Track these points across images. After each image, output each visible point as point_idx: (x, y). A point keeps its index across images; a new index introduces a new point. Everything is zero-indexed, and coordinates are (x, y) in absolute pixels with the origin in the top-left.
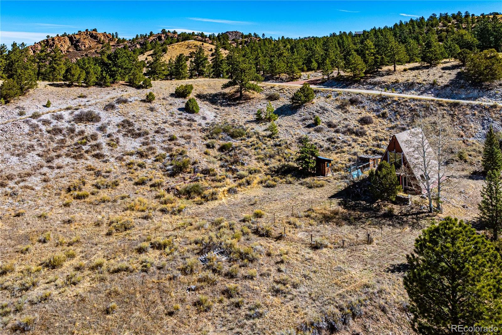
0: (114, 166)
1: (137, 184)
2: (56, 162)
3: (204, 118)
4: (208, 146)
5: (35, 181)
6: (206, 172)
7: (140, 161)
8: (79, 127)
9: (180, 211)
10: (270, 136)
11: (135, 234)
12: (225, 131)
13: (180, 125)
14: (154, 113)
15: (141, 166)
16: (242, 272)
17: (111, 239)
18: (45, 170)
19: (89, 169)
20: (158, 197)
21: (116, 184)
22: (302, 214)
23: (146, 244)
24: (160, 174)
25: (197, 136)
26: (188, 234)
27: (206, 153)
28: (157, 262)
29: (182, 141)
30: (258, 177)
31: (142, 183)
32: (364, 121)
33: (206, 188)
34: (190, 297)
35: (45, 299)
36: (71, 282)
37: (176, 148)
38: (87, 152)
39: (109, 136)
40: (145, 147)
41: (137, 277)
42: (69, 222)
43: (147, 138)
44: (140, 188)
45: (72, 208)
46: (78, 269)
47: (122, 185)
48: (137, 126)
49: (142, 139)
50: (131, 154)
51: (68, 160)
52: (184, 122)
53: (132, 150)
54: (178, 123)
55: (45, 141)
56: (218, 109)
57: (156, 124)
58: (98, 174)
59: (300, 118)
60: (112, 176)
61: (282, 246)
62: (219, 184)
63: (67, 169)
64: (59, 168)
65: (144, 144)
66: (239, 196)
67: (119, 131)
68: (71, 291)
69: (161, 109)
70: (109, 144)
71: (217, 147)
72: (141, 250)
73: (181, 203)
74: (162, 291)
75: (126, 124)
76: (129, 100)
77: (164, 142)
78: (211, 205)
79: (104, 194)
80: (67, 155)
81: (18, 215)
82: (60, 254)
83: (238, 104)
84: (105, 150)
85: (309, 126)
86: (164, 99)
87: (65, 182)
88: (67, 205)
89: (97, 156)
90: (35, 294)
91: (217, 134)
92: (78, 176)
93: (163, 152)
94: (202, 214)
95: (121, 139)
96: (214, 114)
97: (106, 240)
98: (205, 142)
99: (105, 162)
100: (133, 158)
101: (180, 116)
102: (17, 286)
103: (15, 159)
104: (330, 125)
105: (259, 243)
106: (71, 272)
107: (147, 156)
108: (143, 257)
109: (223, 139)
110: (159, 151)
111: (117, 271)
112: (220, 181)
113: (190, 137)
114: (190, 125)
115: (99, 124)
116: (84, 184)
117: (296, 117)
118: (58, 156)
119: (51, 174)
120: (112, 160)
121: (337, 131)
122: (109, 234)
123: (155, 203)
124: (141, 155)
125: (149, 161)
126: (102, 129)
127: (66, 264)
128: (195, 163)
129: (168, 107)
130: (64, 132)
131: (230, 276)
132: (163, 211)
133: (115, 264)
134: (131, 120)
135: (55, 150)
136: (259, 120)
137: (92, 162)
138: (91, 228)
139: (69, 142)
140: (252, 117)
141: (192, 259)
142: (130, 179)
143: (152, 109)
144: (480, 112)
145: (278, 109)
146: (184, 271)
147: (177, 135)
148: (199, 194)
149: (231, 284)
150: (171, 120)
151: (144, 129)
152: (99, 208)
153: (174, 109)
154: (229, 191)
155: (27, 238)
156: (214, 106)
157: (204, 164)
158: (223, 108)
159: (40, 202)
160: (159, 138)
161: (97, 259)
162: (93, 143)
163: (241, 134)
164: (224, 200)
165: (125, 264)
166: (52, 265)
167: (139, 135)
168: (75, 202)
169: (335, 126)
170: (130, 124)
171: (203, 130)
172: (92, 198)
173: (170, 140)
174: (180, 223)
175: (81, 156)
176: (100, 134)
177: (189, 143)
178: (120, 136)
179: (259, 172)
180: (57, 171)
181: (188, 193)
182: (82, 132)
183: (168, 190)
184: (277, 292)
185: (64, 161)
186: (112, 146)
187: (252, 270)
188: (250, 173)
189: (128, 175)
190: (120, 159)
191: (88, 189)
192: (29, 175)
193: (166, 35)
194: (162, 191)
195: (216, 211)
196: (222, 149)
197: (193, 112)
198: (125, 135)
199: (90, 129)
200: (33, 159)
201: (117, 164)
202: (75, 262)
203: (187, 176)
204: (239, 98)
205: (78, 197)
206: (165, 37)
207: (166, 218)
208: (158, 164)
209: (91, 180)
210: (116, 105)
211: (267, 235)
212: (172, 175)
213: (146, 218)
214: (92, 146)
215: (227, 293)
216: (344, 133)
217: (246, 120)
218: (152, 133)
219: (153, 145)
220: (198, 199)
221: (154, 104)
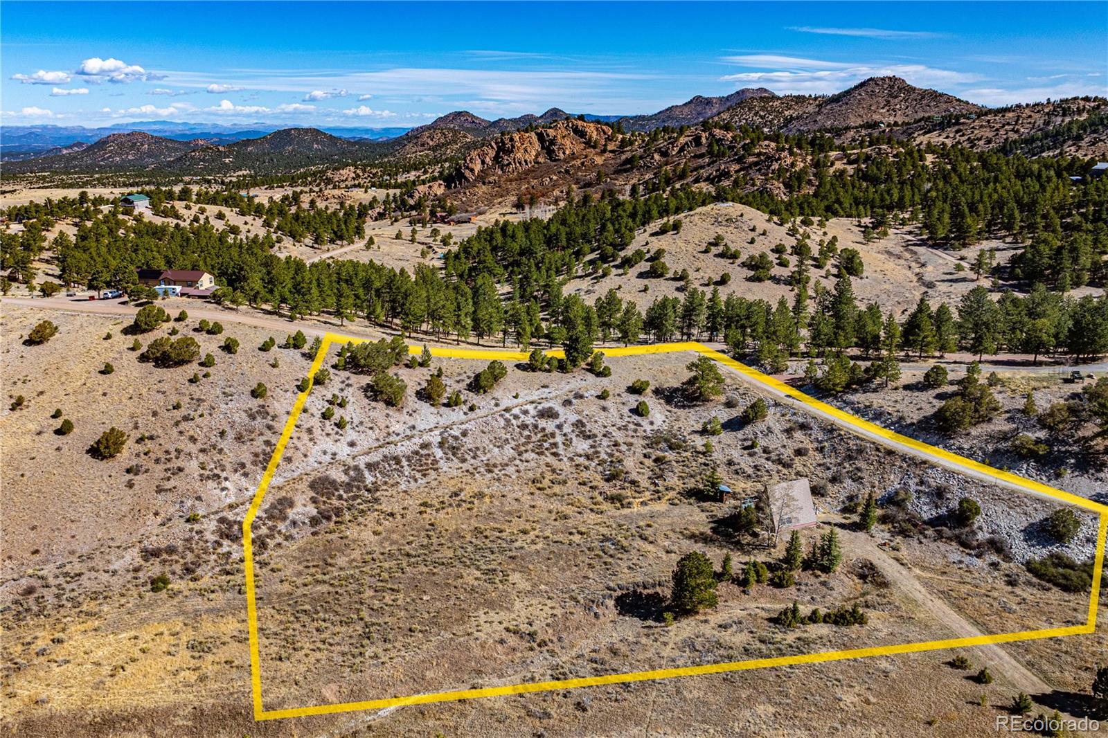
0: (566, 465)
1: (580, 484)
2: (525, 456)
3: (652, 423)
4: (645, 456)
5: (511, 470)
6: (633, 483)
7: (587, 463)
8: (542, 423)
9: (602, 512)
10: (704, 454)
11: (570, 523)
12: (666, 441)
13: (627, 430)
14: (606, 414)
15: (587, 468)
16: (620, 556)
17: (557, 523)
18: (517, 462)
19: (548, 465)
20: (592, 498)
21: (565, 482)
22: (678, 530)
23: (574, 531)
24: (599, 477)
25: (638, 443)
26: (601, 529)
27: (641, 463)
28: (577, 542)
29: (624, 448)
30: (671, 494)
31: (584, 484)
32: (799, 452)
33: (627, 497)
34: (587, 561)
35: (522, 548)
36: (533, 542)
37: (617, 454)
38: (547, 449)
39: (565, 435)
40: (593, 450)
41: (565, 547)
42: (534, 507)
43: (595, 441)
44: (583, 488)
45: (536, 497)
46: (537, 537)
47: (570, 483)
48: (588, 427)
49: (590, 442)
50: (580, 456)
51: (533, 455)
52: (631, 426)
53: (582, 452)
54: (625, 428)
55: (517, 436)
56: (670, 411)
57: (605, 427)
58: (554, 471)
59: (742, 437)
60: (564, 474)
61: (650, 548)
62: (637, 495)
63: (533, 464)
64: (527, 461)
65: (592, 447)
66: (647, 508)
67: (573, 431)
68: (534, 547)
69: (613, 410)
70: (564, 444)
71: (654, 457)
72: (571, 534)
73: (606, 506)
74: (575, 555)
75: (579, 424)
76: (586, 395)
77: (608, 446)
78: (626, 511)
79: (557, 489)
80: (533, 451)
81: (503, 496)
82: (528, 527)
83: (695, 405)
84: (561, 450)
85: (745, 448)
86: (619, 395)
87: (531, 475)
88: (532, 494)
89: (555, 454)
90: (517, 544)
91: (657, 443)
92: (540, 470)
93: (606, 457)
94: (615, 517)
95: (574, 439)
96: (664, 418)
97: (553, 523)
98: (645, 451)
99: (560, 460)
100: (582, 460)
101: (629, 419)
102: (508, 539)
103: (496, 450)
104: (766, 451)
105: (638, 543)
106: (534, 538)
107: (592, 459)
108: (571, 537)
109: (661, 450)
110: (603, 456)
111: (556, 542)
112: (639, 493)
113: (631, 444)
114: (635, 431)
115: (557, 422)
116: (544, 478)
117: (740, 435)
118: (526, 451)
119: (522, 466)
120: (565, 459)
121: (768, 459)
122: (556, 520)
123: (588, 502)
124: (588, 457)
125: (593, 464)
126: (560, 427)
127: (532, 533)
128: (627, 473)
129: (621, 406)
130: (530, 428)
131: (611, 556)
132: (592, 510)
133: (556, 538)
134: (585, 421)
135: (524, 444)
136: (704, 432)
137: (550, 459)
138: (546, 514)
139: (534, 438)
140: (699, 427)
141: (596, 544)
142: (576, 479)
143: (604, 409)
144: (908, 466)
145: (730, 421)
146: (589, 549)
147: (621, 441)
148: (620, 501)
149: (610, 560)
150: (620, 423)
151: (595, 431)
152: (552, 500)
153: (625, 411)
154: (642, 503)
155: (510, 513)
156: (668, 407)
157: (634, 476)
158: (676, 410)
159: (516, 488)
160: (605, 442)
161: (547, 533)
162: (552, 441)
163: (679, 447)
164: (636, 508)
165: (561, 539)
166: (525, 532)
167: (589, 437)
168: (537, 492)
169: (769, 453)
170: (583, 425)
171: (647, 438)
172: (548, 491)
173: (614, 445)
174: (599, 521)
175: (542, 453)
176: (557, 431)
177: (630, 449)
178: (573, 436)
179: (674, 489)
180: (525, 464)
181: (612, 499)
182: (543, 429)
183: (601, 493)
184: (629, 568)
185: (530, 456)
186: (567, 446)
187: (625, 556)
188: (667, 489)
189: (575, 475)
190: (571, 459)
191: (546, 483)
192: (507, 465)
193: (710, 134)
194: (596, 493)
195: (625, 517)
196: (657, 460)
197: (641, 415)
198: (577, 436)
199: (550, 425)
200: (509, 451)
201: (568, 464)
202: (536, 533)
203: (618, 483)
204: (697, 399)
205: (539, 489)
206: (707, 139)
207: (592, 516)
208: (600, 468)
209: (549, 476)
210: (574, 401)
211: (646, 539)
212: (608, 480)
213: (580, 513)
214: (551, 444)
215: (605, 563)
216: (773, 462)
217: (693, 429)
218: (600, 436)
219: (599, 449)
220: (618, 505)
221: (608, 403)
